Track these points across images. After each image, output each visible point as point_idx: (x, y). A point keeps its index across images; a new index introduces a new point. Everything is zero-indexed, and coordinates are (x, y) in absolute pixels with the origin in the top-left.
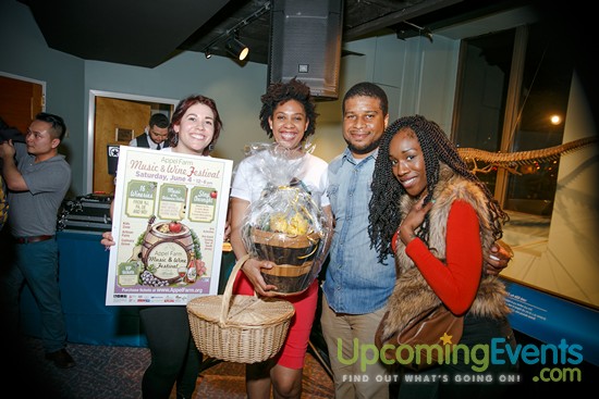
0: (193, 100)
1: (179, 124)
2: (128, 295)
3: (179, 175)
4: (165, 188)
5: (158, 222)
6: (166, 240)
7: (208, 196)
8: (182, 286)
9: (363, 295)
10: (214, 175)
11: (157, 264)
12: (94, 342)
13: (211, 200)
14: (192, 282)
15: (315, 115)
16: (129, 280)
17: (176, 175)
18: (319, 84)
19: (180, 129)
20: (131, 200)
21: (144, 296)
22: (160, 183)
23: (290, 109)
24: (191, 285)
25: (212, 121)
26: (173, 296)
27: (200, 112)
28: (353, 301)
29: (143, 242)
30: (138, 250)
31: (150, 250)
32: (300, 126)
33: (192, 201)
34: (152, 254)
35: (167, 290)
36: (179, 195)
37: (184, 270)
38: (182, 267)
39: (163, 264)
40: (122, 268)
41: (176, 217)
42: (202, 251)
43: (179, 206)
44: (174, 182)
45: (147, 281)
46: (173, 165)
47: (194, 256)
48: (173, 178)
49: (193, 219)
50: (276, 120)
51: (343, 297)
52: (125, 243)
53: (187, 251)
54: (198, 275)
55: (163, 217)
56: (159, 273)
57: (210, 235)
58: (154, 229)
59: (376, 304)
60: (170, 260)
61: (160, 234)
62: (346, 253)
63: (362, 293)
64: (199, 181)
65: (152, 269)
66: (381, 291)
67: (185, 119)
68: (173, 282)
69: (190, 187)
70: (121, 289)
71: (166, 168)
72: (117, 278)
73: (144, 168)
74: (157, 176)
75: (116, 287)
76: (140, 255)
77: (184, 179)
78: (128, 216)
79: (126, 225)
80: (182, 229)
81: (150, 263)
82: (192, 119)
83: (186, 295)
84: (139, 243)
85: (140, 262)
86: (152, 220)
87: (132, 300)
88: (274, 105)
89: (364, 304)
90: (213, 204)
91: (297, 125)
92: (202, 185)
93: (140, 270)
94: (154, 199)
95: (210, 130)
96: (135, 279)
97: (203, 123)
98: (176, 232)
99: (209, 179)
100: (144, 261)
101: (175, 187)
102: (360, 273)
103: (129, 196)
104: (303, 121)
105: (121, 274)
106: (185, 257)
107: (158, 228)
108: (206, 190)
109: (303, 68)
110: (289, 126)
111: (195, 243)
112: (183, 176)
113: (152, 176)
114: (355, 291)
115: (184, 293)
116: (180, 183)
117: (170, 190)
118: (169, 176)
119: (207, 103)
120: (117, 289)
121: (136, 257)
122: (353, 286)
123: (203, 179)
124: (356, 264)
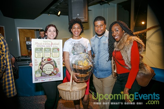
0: (50, 26)
1: (47, 33)
2: (39, 80)
3: (48, 45)
4: (45, 49)
5: (44, 58)
6: (47, 63)
7: (57, 50)
8: (53, 76)
9: (105, 73)
10: (58, 44)
11: (45, 70)
12: (29, 95)
13: (58, 51)
14: (55, 74)
15: (83, 27)
16: (39, 75)
17: (47, 45)
18: (83, 18)
19: (47, 34)
20: (36, 53)
21: (43, 79)
22: (43, 48)
23: (76, 26)
24: (55, 75)
25: (55, 31)
26: (51, 79)
27: (52, 29)
28: (102, 74)
29: (41, 64)
30: (40, 67)
31: (43, 66)
32: (80, 30)
33: (53, 52)
34: (44, 68)
35: (49, 77)
36: (49, 51)
37: (53, 71)
38: (52, 70)
39: (47, 70)
40: (36, 72)
41: (49, 57)
42: (57, 65)
43: (49, 53)
44: (47, 47)
45: (43, 75)
46: (46, 43)
47: (55, 67)
48: (47, 46)
49: (54, 56)
50: (73, 29)
51: (99, 74)
52: (36, 65)
53: (53, 66)
54: (57, 72)
55: (45, 57)
56: (46, 73)
57: (59, 60)
58: (43, 60)
59: (108, 75)
60: (49, 68)
61: (45, 62)
62: (99, 62)
63: (104, 72)
64: (54, 46)
65: (44, 72)
66: (110, 71)
67: (48, 31)
68: (50, 75)
69: (52, 48)
70: (37, 78)
71: (45, 44)
72: (35, 75)
73: (39, 44)
74: (42, 46)
75: (35, 77)
76: (40, 68)
77: (50, 46)
78: (36, 58)
79: (36, 60)
80: (51, 60)
81: (43, 70)
82: (50, 31)
83: (54, 78)
84: (40, 65)
85: (41, 70)
86: (43, 58)
87: (40, 81)
88: (72, 25)
89: (105, 75)
90: (59, 52)
91: (79, 30)
92: (55, 47)
93: (41, 72)
94: (42, 52)
95: (55, 33)
96: (40, 75)
97: (53, 32)
98: (49, 61)
99: (57, 45)
100: (42, 70)
101: (48, 49)
102: (103, 67)
103: (35, 52)
104: (80, 29)
105: (36, 74)
106: (53, 67)
107: (44, 60)
108: (56, 48)
109: (78, 15)
110: (77, 30)
111: (55, 63)
112: (49, 45)
113: (41, 46)
114: (102, 72)
115: (54, 77)
116: (49, 47)
117: (46, 49)
118: (46, 46)
119: (53, 26)
120: (35, 78)
121: (39, 69)
122: (102, 71)
123: (55, 45)
124: (102, 64)
